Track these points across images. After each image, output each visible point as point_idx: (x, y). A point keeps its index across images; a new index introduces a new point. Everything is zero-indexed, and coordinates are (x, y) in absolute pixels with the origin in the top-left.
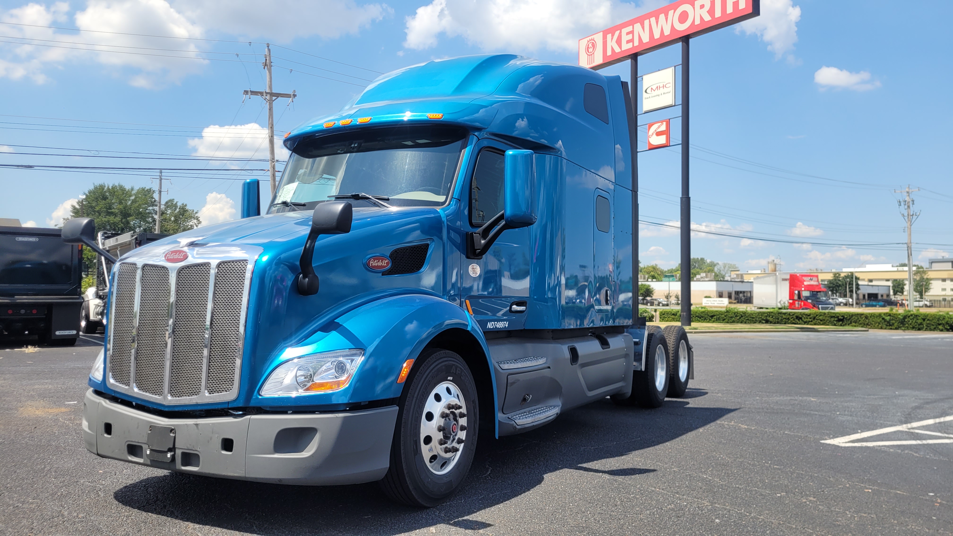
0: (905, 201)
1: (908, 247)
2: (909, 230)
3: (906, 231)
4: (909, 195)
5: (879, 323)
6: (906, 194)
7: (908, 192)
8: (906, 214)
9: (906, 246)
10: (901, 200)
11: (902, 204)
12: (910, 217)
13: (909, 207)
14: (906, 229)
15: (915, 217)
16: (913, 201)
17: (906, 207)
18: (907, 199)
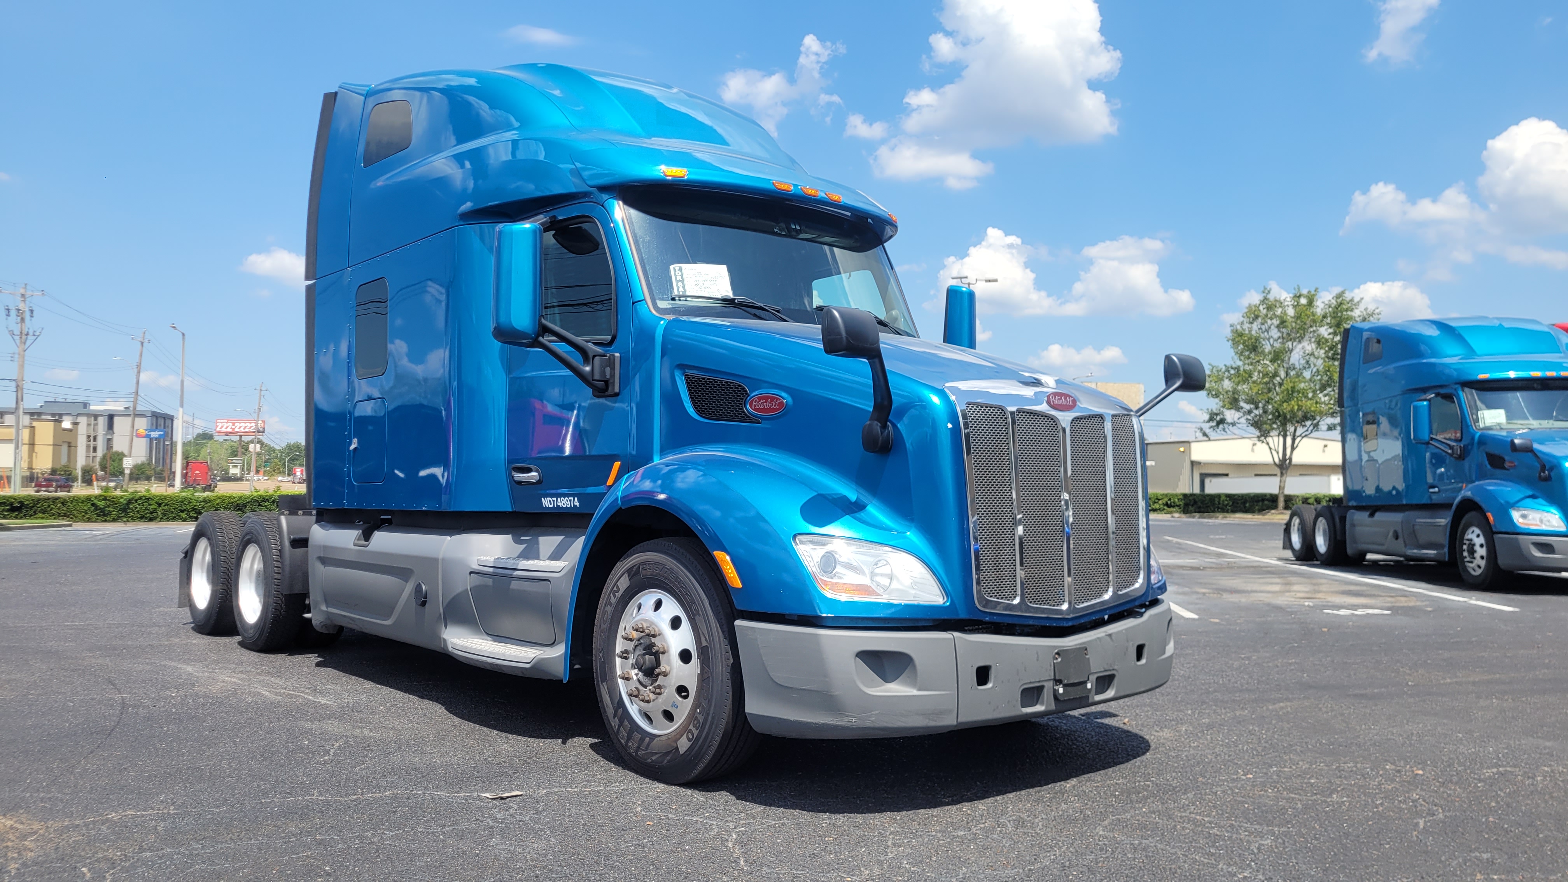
0: (18, 310)
1: (17, 386)
2: (21, 359)
3: (16, 359)
4: (24, 301)
6: (20, 299)
7: (23, 295)
8: (17, 332)
10: (12, 308)
11: (13, 313)
12: (23, 337)
13: (23, 320)
14: (16, 356)
15: (31, 339)
16: (32, 311)
17: (19, 318)
18: (21, 306)
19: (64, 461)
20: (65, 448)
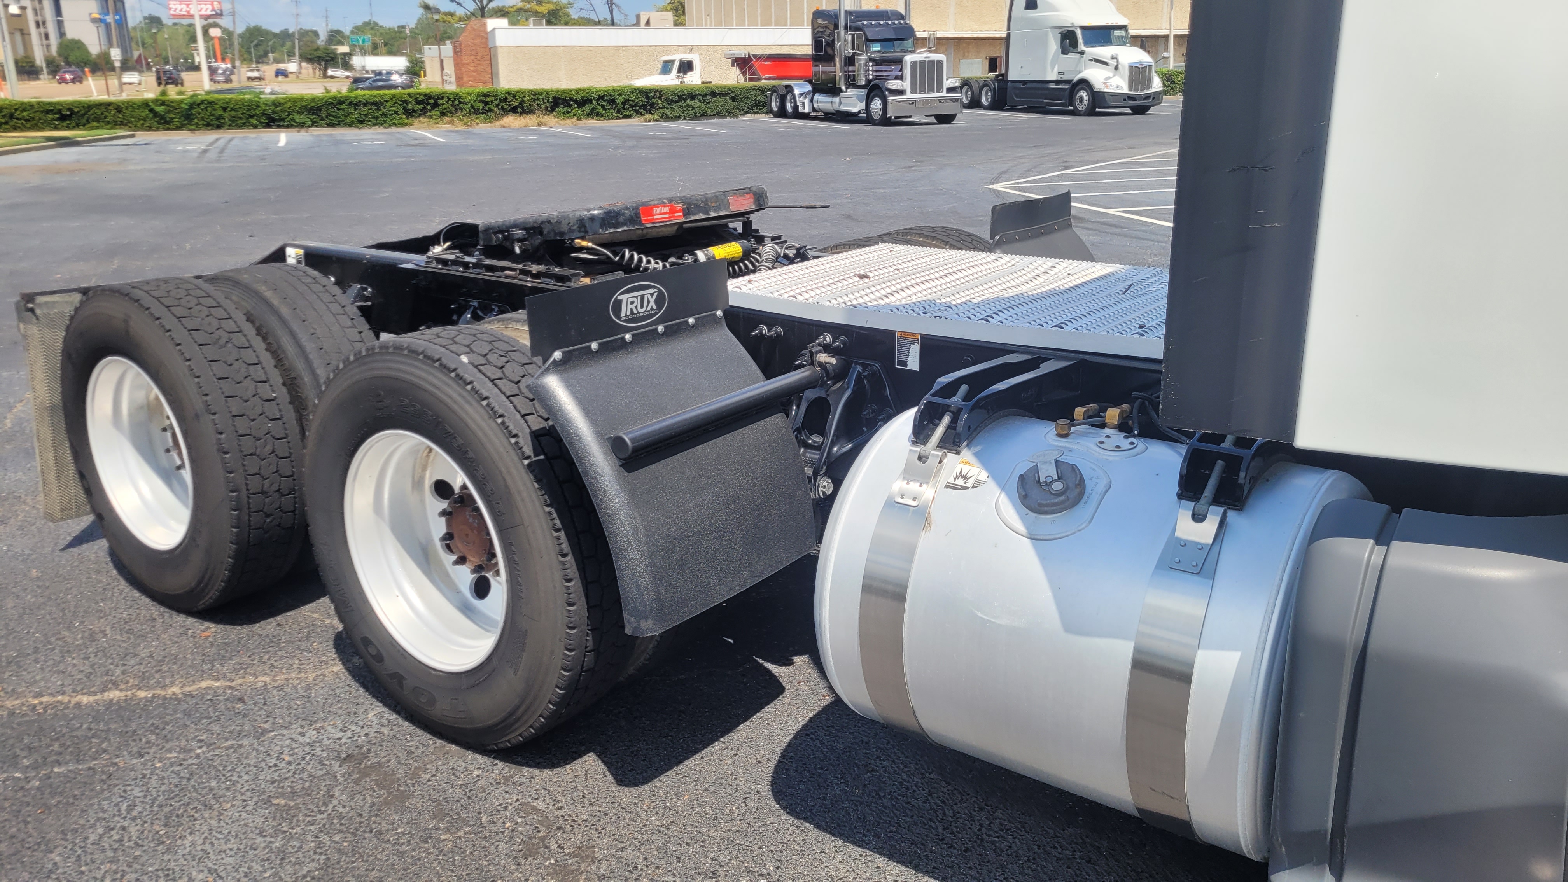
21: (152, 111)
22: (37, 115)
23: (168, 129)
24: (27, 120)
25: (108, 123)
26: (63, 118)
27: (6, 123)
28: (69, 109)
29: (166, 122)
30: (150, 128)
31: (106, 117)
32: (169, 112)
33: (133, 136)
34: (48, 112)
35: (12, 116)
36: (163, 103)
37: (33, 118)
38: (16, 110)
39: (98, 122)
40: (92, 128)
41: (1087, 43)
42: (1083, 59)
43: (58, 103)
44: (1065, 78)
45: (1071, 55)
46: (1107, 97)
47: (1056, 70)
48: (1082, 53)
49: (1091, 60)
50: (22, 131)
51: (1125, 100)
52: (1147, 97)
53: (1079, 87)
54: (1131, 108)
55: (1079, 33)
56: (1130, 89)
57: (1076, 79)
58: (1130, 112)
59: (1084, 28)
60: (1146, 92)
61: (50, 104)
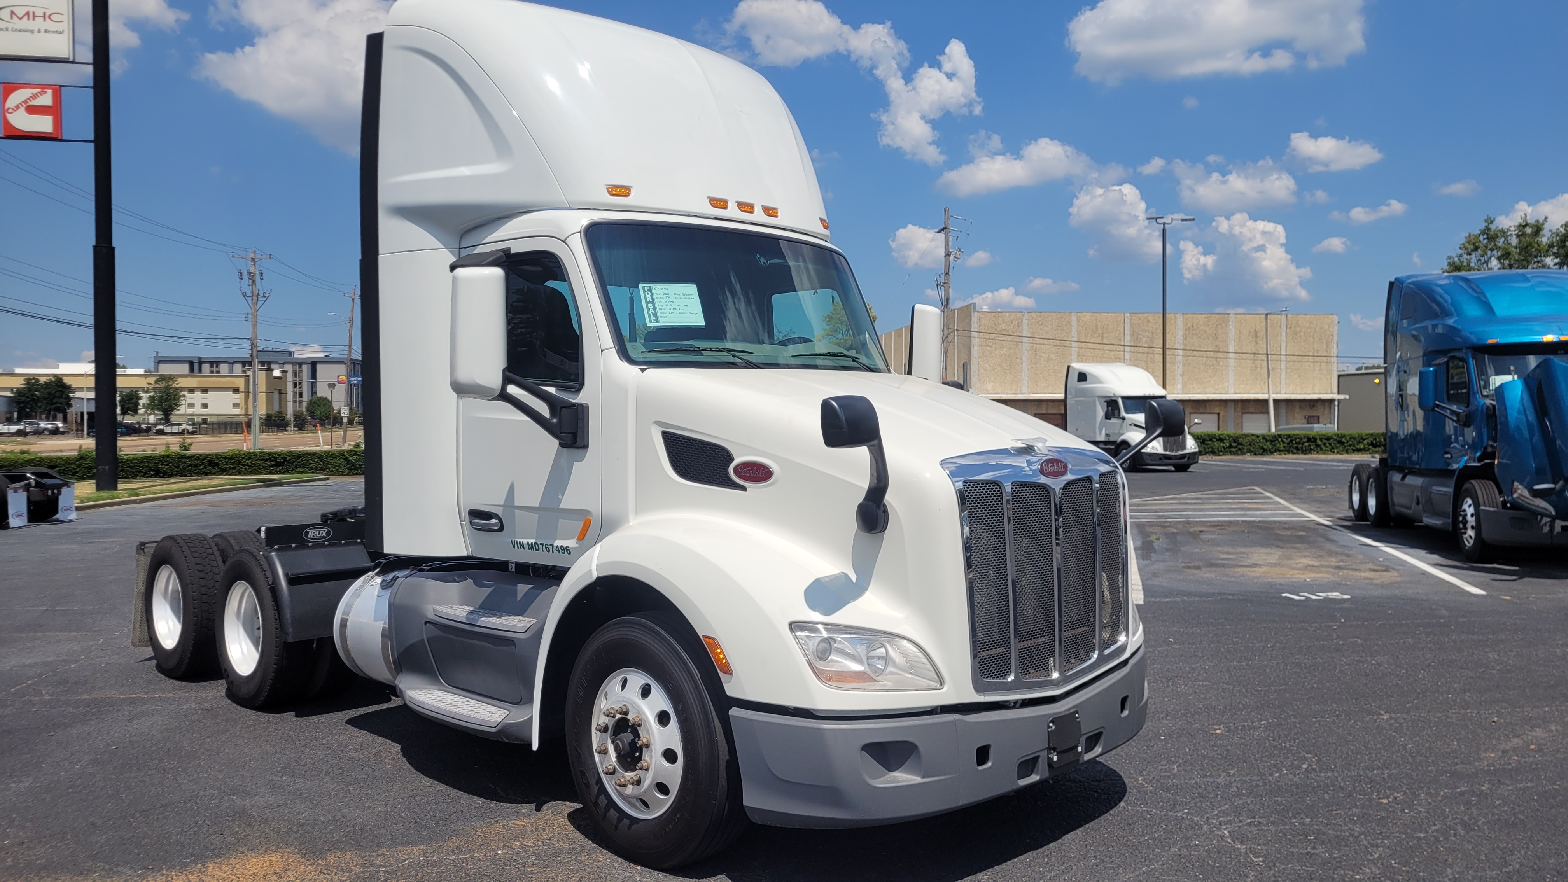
0: (250, 273)
1: (252, 344)
2: (253, 318)
3: (250, 319)
4: (254, 265)
5: (340, 467)
6: (250, 263)
7: (253, 260)
8: (249, 294)
9: (249, 342)
10: (245, 271)
11: (245, 276)
12: (255, 298)
13: (254, 282)
14: (250, 316)
15: (263, 299)
16: (261, 274)
17: (251, 281)
18: (252, 269)
19: (276, 408)
20: (276, 395)
21: (346, 459)
22: (259, 462)
23: (357, 474)
24: (250, 466)
25: (312, 469)
26: (278, 464)
27: (234, 468)
28: (283, 458)
29: (356, 469)
30: (343, 474)
31: (310, 464)
32: (359, 460)
33: (327, 479)
34: (267, 460)
35: (239, 463)
36: (356, 453)
37: (255, 465)
38: (243, 458)
39: (303, 468)
40: (298, 473)
41: (1127, 411)
42: (1124, 424)
43: (276, 453)
44: (1112, 439)
45: (1114, 421)
46: (1145, 457)
47: (1104, 432)
48: (1124, 418)
49: (1131, 425)
50: (245, 474)
51: (1161, 459)
52: (1183, 457)
53: (1121, 448)
54: (1174, 466)
55: (1120, 401)
56: (1165, 449)
57: (1119, 440)
58: (1173, 469)
59: (1124, 398)
60: (1180, 453)
61: (269, 453)
